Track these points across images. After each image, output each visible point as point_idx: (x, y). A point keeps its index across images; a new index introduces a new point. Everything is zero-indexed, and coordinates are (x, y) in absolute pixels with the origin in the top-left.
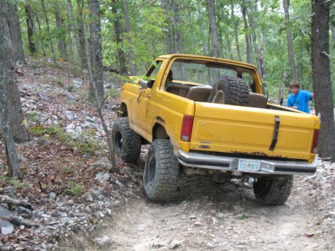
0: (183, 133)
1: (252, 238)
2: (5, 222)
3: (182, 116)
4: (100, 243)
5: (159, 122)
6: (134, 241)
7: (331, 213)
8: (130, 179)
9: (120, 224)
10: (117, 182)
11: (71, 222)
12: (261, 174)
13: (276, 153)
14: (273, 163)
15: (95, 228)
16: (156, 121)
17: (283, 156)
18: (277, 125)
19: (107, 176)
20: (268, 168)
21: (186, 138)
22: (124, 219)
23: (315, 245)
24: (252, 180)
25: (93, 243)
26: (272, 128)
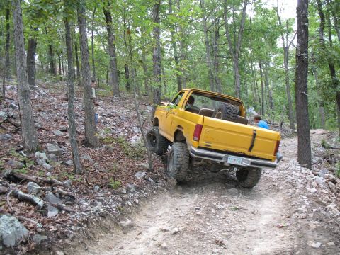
0: (195, 135)
1: (238, 227)
2: (52, 207)
3: (195, 125)
4: (124, 225)
5: (179, 128)
6: (151, 224)
7: (299, 208)
8: (161, 177)
9: (144, 210)
10: (149, 179)
11: (102, 210)
12: (242, 167)
13: (252, 153)
14: (250, 160)
15: (121, 214)
16: (177, 128)
17: (257, 156)
18: (255, 135)
19: (143, 174)
20: (246, 163)
21: (196, 139)
22: (149, 206)
23: (282, 235)
24: (236, 169)
25: (118, 225)
26: (251, 138)
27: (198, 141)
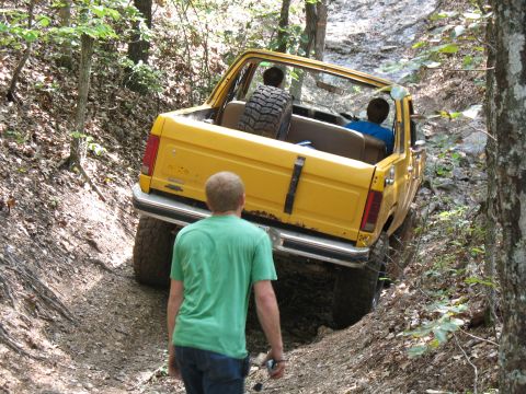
13: (295, 219)
17: (308, 227)
18: (298, 171)
21: (146, 169)
26: (288, 176)
27: (150, 174)
